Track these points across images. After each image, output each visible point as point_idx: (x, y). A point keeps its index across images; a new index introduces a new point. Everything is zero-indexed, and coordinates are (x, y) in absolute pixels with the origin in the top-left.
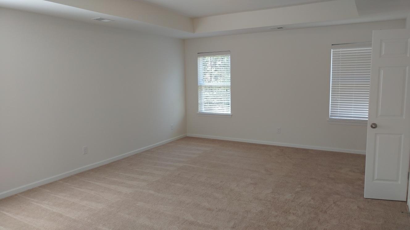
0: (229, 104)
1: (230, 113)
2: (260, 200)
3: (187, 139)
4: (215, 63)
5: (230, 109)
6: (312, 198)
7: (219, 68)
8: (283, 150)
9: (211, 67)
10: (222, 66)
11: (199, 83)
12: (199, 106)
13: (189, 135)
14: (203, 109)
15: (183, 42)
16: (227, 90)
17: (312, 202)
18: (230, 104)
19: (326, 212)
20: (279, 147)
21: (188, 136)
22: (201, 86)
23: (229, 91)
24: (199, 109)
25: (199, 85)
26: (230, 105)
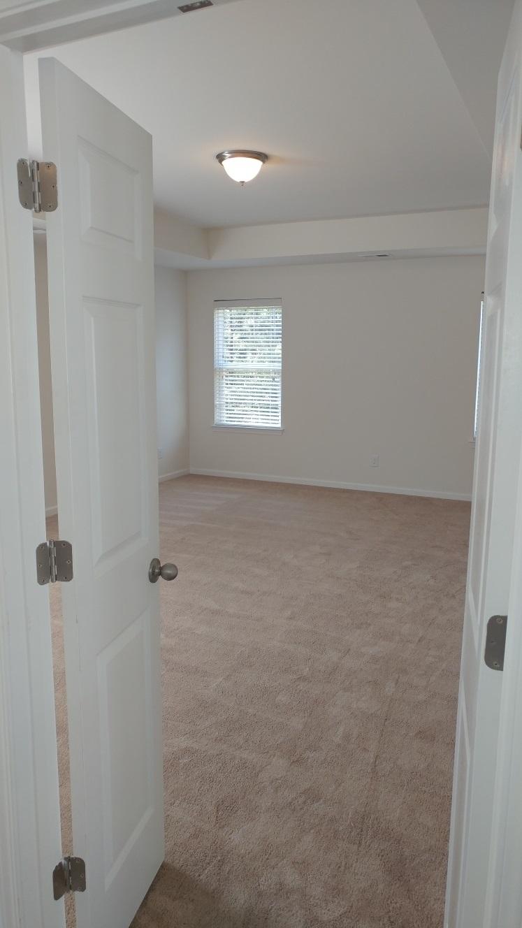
0: (276, 409)
1: (279, 425)
2: (338, 578)
3: (190, 478)
4: (241, 322)
5: (280, 418)
6: (432, 577)
7: (249, 334)
8: (382, 499)
9: (232, 330)
10: (256, 330)
11: (216, 362)
12: (217, 411)
13: (193, 470)
14: (224, 417)
15: (185, 275)
16: (274, 379)
17: (432, 582)
18: (280, 408)
19: (454, 596)
20: (374, 494)
21: (191, 472)
22: (221, 370)
23: (278, 382)
24: (217, 418)
25: (216, 366)
26: (279, 410)
